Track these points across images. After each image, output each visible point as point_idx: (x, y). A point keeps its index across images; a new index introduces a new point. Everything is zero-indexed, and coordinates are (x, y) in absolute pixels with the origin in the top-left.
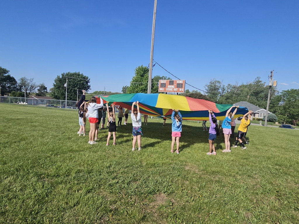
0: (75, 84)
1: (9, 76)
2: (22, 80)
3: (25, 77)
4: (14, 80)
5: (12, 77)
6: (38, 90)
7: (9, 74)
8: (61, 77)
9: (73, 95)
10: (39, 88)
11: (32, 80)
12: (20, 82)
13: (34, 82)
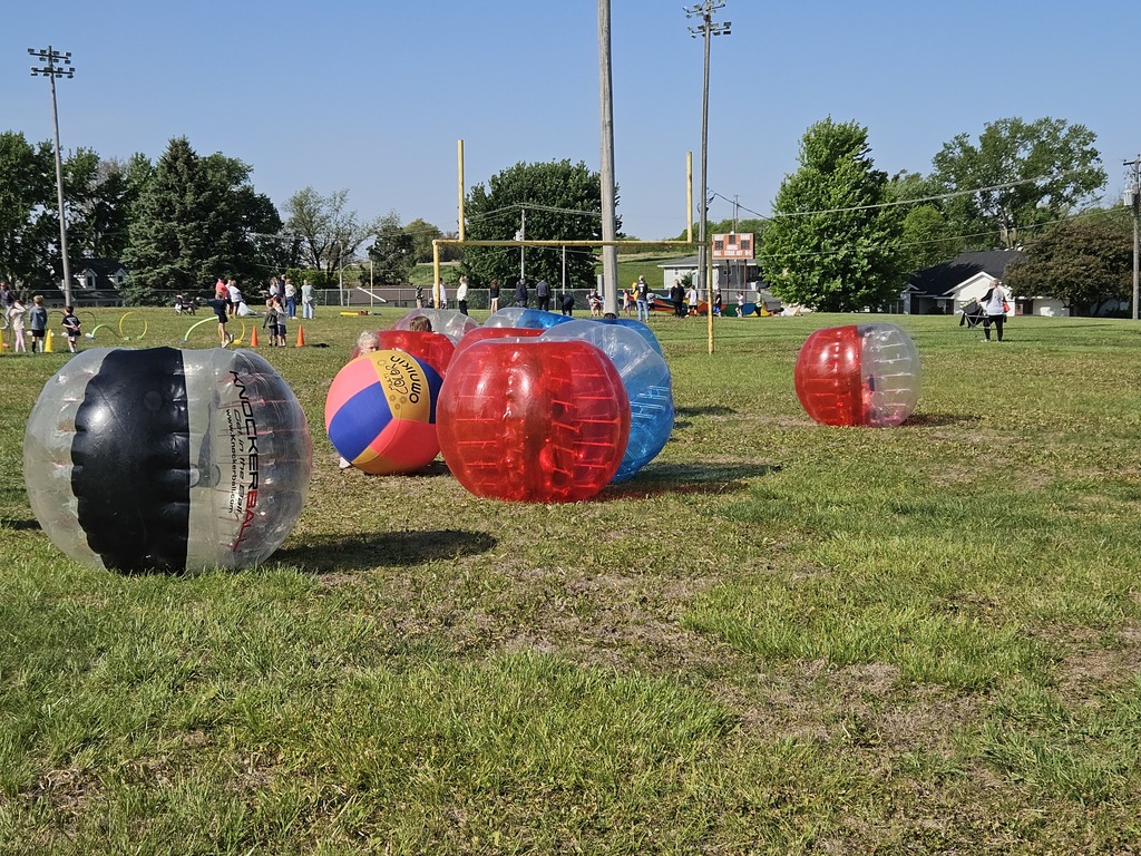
0: (552, 221)
1: (247, 194)
2: (299, 204)
3: (309, 190)
4: (270, 208)
5: (263, 197)
6: (372, 252)
7: (248, 184)
8: (488, 191)
9: (546, 271)
10: (371, 241)
11: (338, 199)
12: (292, 215)
13: (346, 209)
